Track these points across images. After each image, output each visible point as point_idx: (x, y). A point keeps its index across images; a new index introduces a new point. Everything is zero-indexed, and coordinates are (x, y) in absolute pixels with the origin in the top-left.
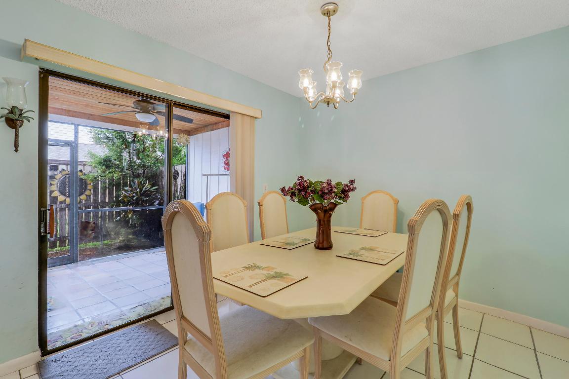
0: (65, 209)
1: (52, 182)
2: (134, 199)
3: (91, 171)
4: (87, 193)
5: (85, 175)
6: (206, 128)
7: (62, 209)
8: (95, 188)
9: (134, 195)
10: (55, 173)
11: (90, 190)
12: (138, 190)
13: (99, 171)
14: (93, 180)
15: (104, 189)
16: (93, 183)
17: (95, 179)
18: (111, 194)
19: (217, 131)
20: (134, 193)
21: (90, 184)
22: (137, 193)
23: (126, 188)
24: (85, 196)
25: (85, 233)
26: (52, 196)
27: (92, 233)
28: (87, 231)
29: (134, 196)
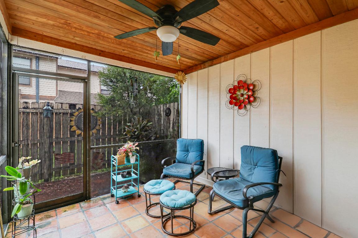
0: (81, 141)
1: (71, 119)
2: (136, 134)
3: (100, 109)
4: (97, 127)
5: (96, 112)
6: (202, 65)
7: (78, 141)
8: (104, 124)
9: (136, 130)
10: (74, 111)
11: (100, 125)
12: (138, 126)
13: (106, 109)
14: (102, 117)
15: (109, 124)
16: (102, 119)
17: (104, 115)
18: (115, 128)
19: (219, 65)
20: (135, 128)
21: (100, 120)
22: (137, 128)
23: (128, 124)
24: (96, 130)
25: (96, 161)
26: (71, 130)
27: (102, 161)
28: (97, 160)
29: (135, 132)
